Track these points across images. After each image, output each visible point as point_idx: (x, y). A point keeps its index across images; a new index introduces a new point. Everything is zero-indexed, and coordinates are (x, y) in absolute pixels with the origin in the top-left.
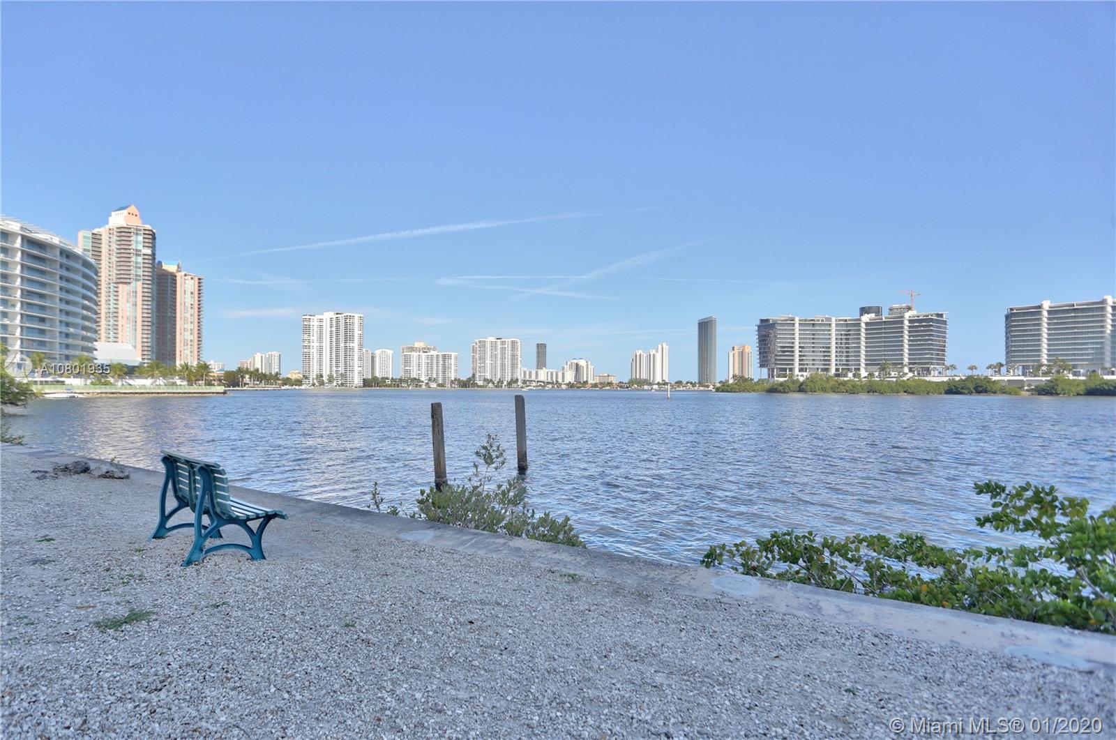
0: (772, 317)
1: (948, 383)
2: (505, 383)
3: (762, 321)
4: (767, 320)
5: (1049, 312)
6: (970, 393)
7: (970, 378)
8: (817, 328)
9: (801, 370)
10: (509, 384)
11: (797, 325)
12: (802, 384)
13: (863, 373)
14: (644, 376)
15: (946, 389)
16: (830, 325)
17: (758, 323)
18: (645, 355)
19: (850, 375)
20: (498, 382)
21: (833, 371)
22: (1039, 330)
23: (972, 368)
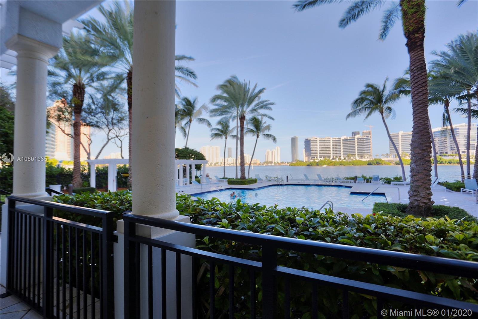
0: (309, 138)
1: (368, 161)
2: (213, 164)
3: (306, 139)
4: (308, 139)
5: (402, 136)
6: (375, 165)
7: (375, 159)
8: (325, 142)
9: (320, 157)
10: (215, 164)
11: (318, 141)
12: (318, 163)
13: (342, 158)
14: (271, 160)
15: (368, 163)
16: (330, 141)
17: (305, 140)
18: (271, 152)
19: (337, 159)
20: (211, 164)
21: (332, 157)
22: (398, 142)
23: (377, 156)
